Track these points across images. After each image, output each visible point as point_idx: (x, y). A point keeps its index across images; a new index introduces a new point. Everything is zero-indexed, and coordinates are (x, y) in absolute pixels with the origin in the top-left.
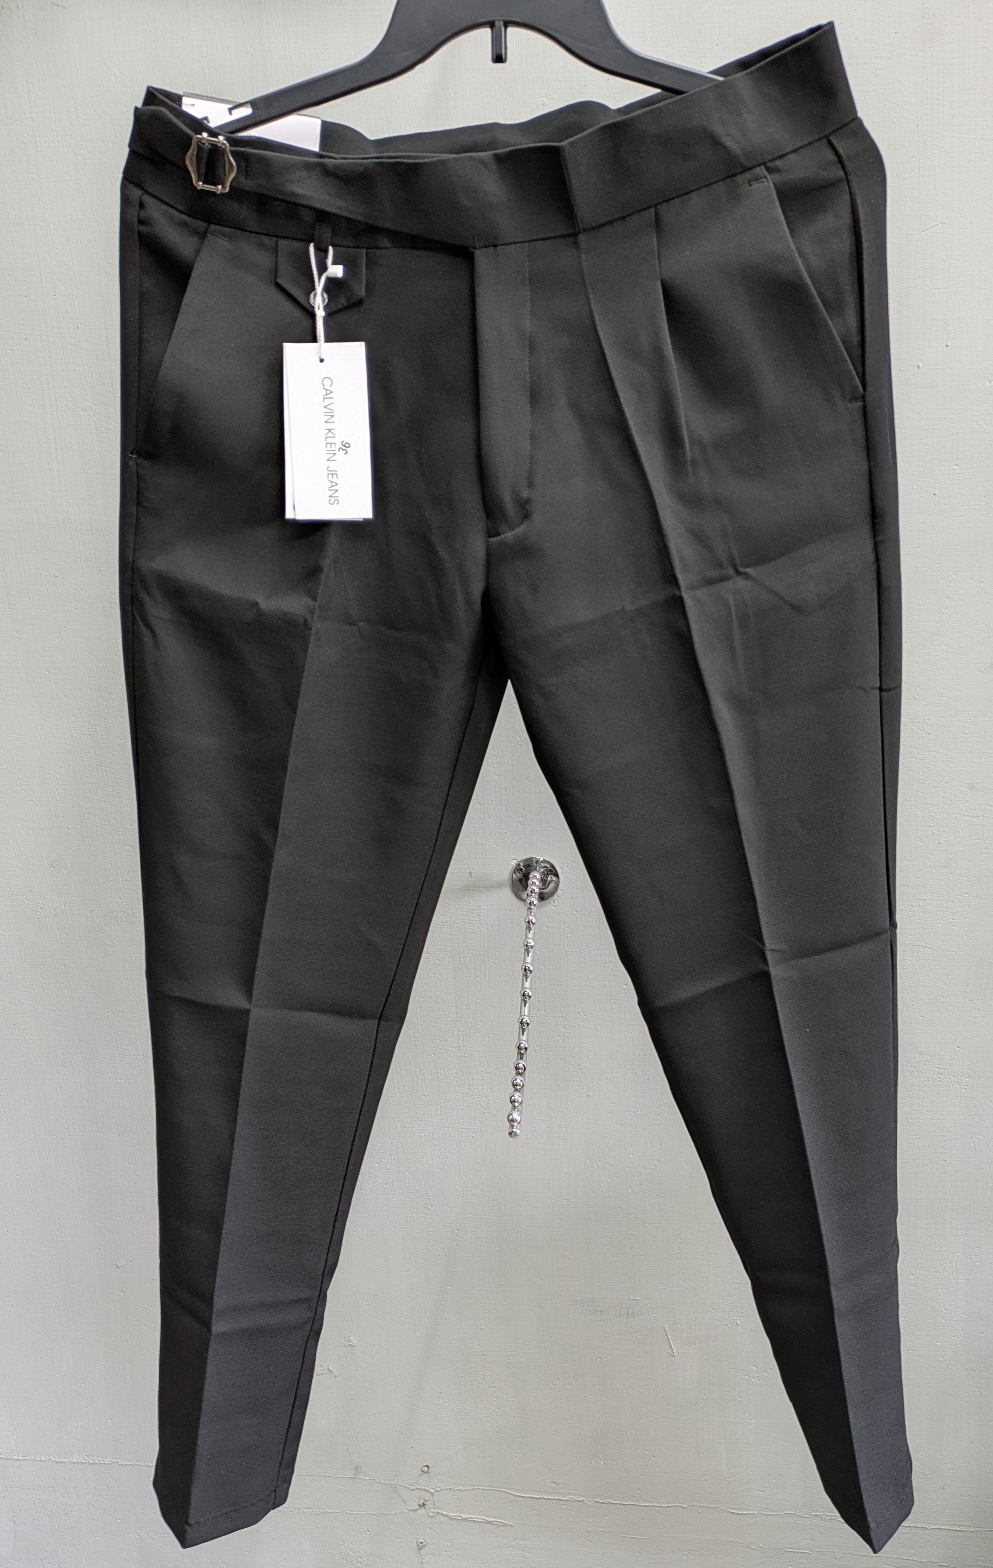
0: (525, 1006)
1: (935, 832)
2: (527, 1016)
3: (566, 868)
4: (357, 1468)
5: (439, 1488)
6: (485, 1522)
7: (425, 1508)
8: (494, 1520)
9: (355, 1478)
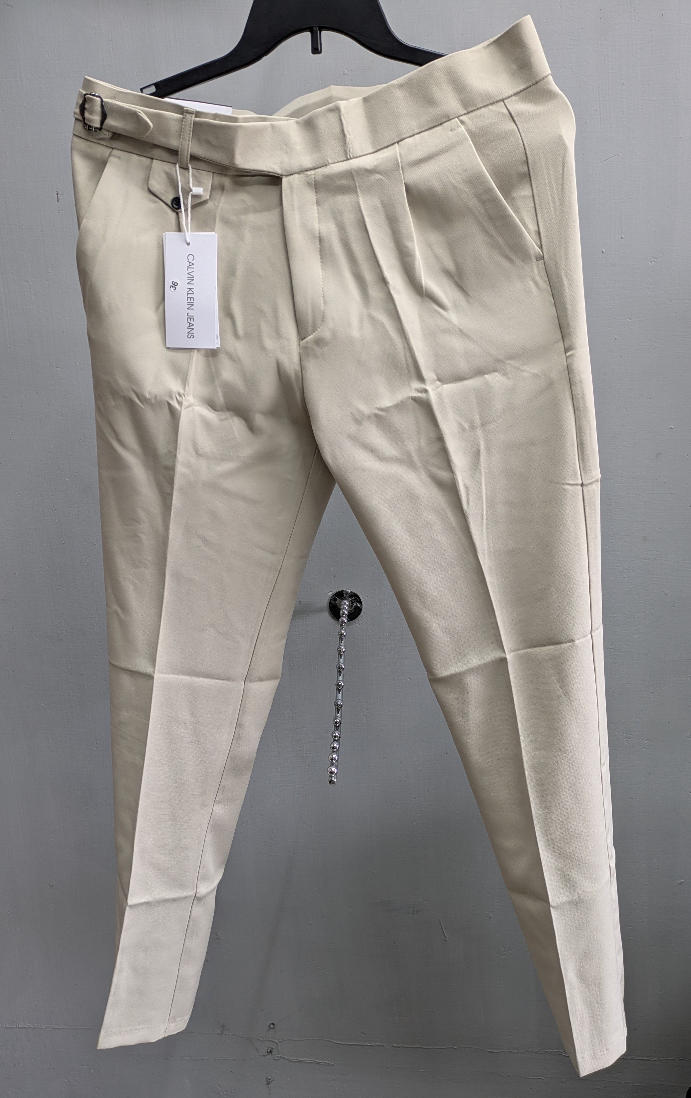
0: (339, 693)
1: (621, 570)
2: (340, 700)
3: (367, 597)
4: (223, 1027)
5: (281, 1039)
6: (314, 1063)
7: (272, 1054)
8: (321, 1061)
9: (222, 1034)
